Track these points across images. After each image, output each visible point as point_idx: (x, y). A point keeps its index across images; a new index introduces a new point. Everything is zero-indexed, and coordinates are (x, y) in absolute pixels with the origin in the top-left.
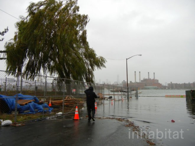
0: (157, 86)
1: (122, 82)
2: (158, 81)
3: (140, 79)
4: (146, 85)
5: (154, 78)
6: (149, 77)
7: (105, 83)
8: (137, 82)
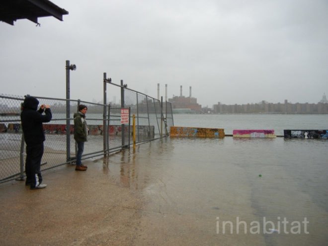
0: (190, 109)
2: (195, 100)
3: (167, 97)
5: (190, 95)
6: (181, 94)
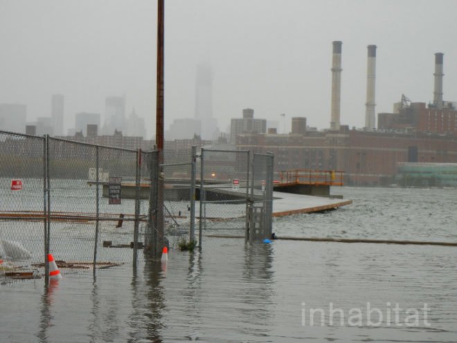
1: (236, 123)
3: (370, 105)
4: (413, 156)
7: (92, 129)
8: (345, 128)
